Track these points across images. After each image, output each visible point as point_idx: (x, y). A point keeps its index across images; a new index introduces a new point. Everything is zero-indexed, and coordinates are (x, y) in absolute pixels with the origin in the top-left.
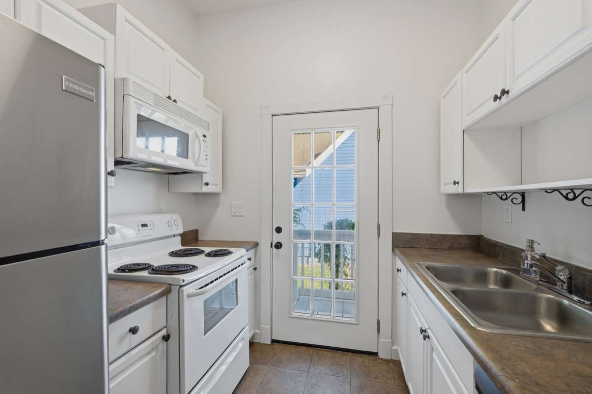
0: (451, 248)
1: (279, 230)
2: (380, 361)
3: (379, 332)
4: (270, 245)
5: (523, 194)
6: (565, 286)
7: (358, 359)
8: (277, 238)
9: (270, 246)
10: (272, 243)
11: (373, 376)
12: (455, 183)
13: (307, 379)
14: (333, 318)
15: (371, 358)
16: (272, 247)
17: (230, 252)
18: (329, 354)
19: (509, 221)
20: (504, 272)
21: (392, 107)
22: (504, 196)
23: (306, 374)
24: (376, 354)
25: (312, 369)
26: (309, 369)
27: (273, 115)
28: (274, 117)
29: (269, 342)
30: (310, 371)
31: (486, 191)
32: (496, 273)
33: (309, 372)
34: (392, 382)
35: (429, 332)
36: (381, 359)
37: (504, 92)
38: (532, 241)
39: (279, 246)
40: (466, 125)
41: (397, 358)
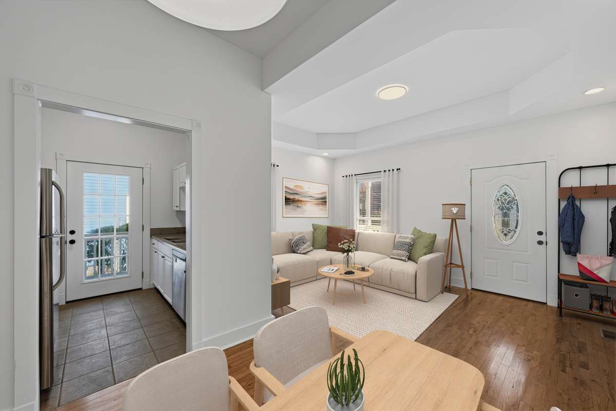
1: (72, 232)
3: (143, 277)
10: (66, 241)
12: (177, 207)
14: (115, 277)
15: (139, 291)
21: (150, 169)
24: (141, 289)
27: (67, 161)
36: (144, 290)
39: (72, 242)
40: (180, 186)
41: (153, 287)
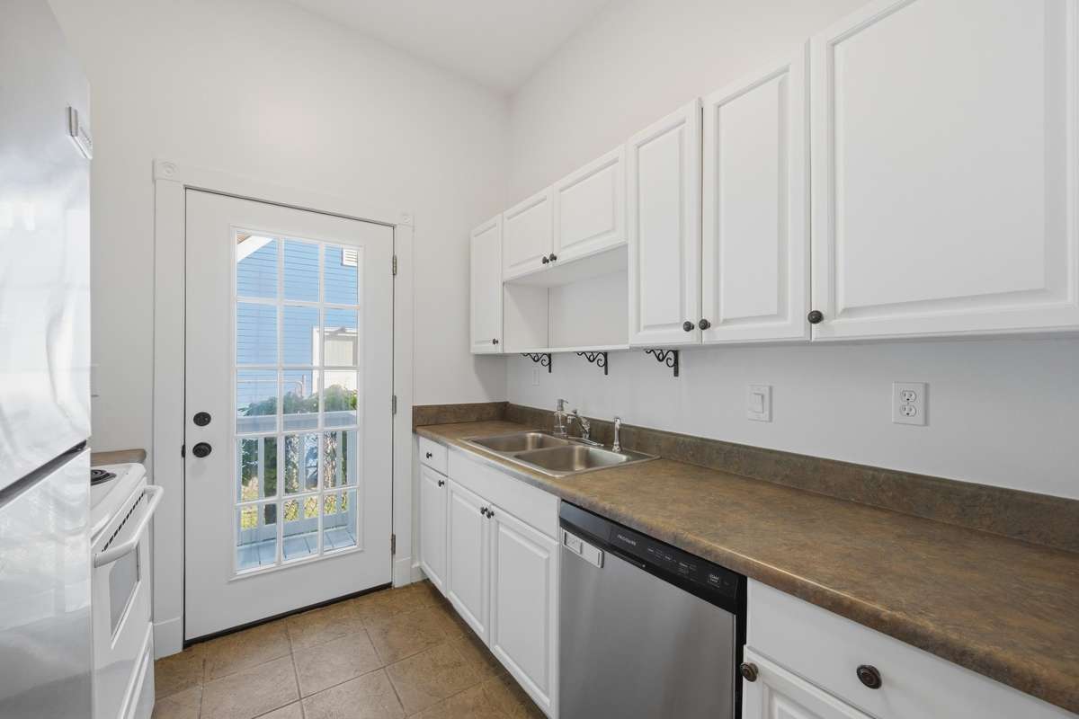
0: (479, 420)
1: (202, 419)
2: (397, 591)
3: (393, 551)
4: (180, 450)
5: (549, 356)
6: (588, 436)
7: (366, 602)
8: (197, 435)
9: (180, 453)
10: (184, 447)
11: (395, 612)
12: (495, 342)
13: (294, 664)
14: (322, 554)
15: (384, 592)
16: (183, 454)
17: (108, 474)
18: (317, 614)
19: (537, 383)
20: (540, 435)
21: (413, 231)
22: (536, 358)
23: (290, 657)
24: (389, 586)
25: (296, 647)
26: (291, 649)
27: (186, 188)
28: (188, 191)
29: (178, 648)
30: (294, 651)
31: (523, 352)
32: (533, 437)
33: (292, 653)
34: (422, 608)
35: (493, 509)
36: (398, 588)
37: (553, 258)
38: (562, 401)
39: (202, 450)
40: (507, 277)
41: (417, 578)
